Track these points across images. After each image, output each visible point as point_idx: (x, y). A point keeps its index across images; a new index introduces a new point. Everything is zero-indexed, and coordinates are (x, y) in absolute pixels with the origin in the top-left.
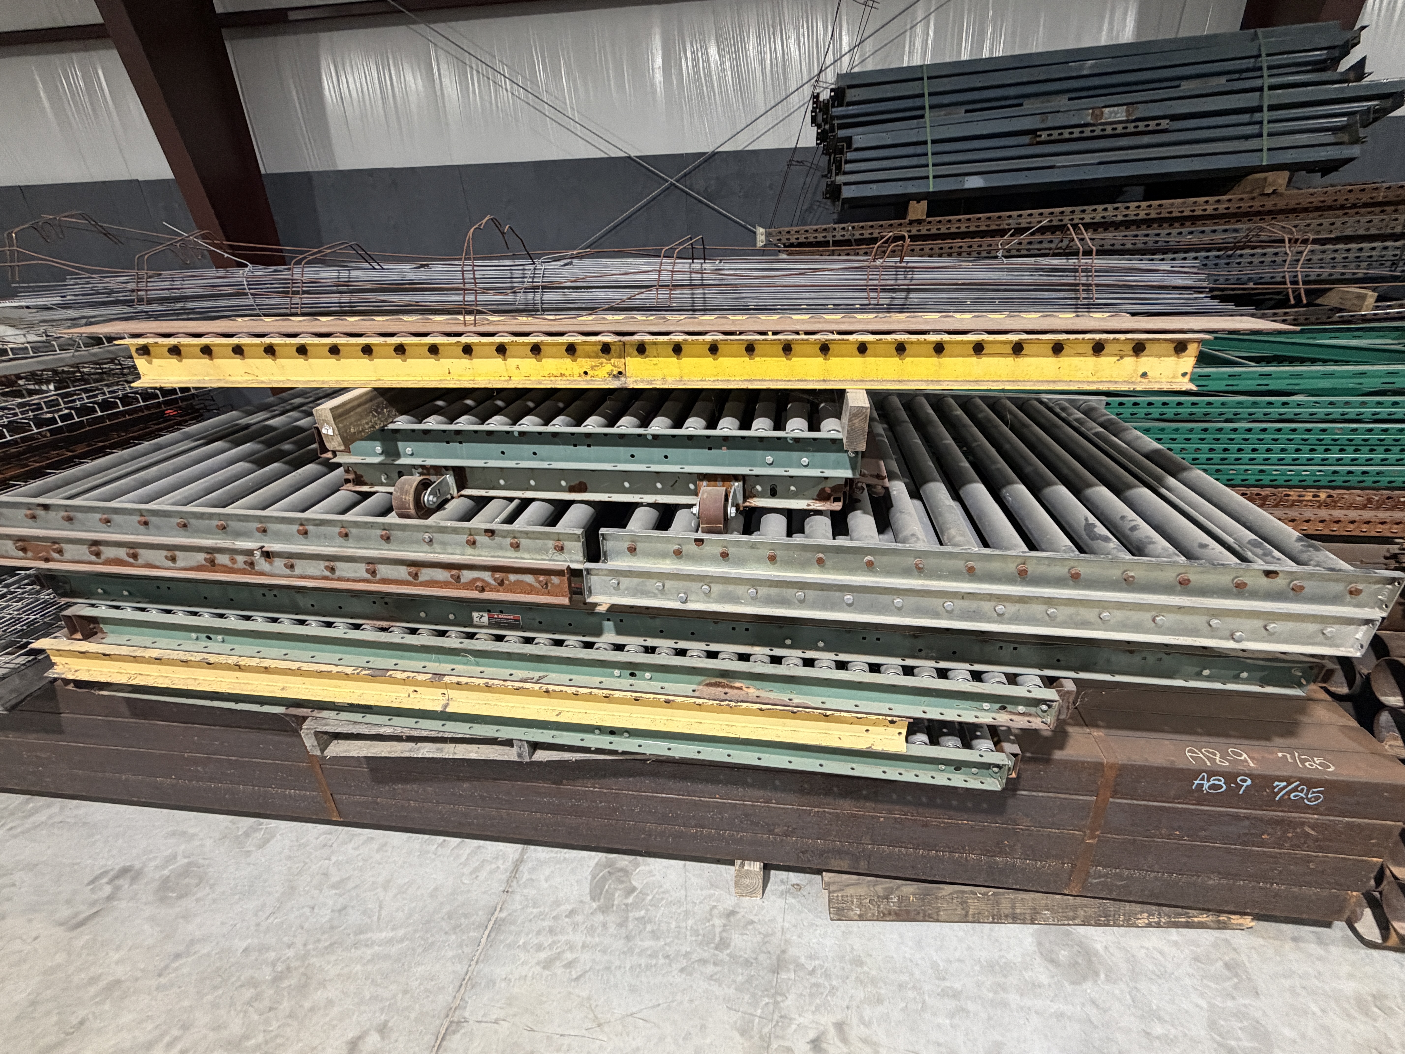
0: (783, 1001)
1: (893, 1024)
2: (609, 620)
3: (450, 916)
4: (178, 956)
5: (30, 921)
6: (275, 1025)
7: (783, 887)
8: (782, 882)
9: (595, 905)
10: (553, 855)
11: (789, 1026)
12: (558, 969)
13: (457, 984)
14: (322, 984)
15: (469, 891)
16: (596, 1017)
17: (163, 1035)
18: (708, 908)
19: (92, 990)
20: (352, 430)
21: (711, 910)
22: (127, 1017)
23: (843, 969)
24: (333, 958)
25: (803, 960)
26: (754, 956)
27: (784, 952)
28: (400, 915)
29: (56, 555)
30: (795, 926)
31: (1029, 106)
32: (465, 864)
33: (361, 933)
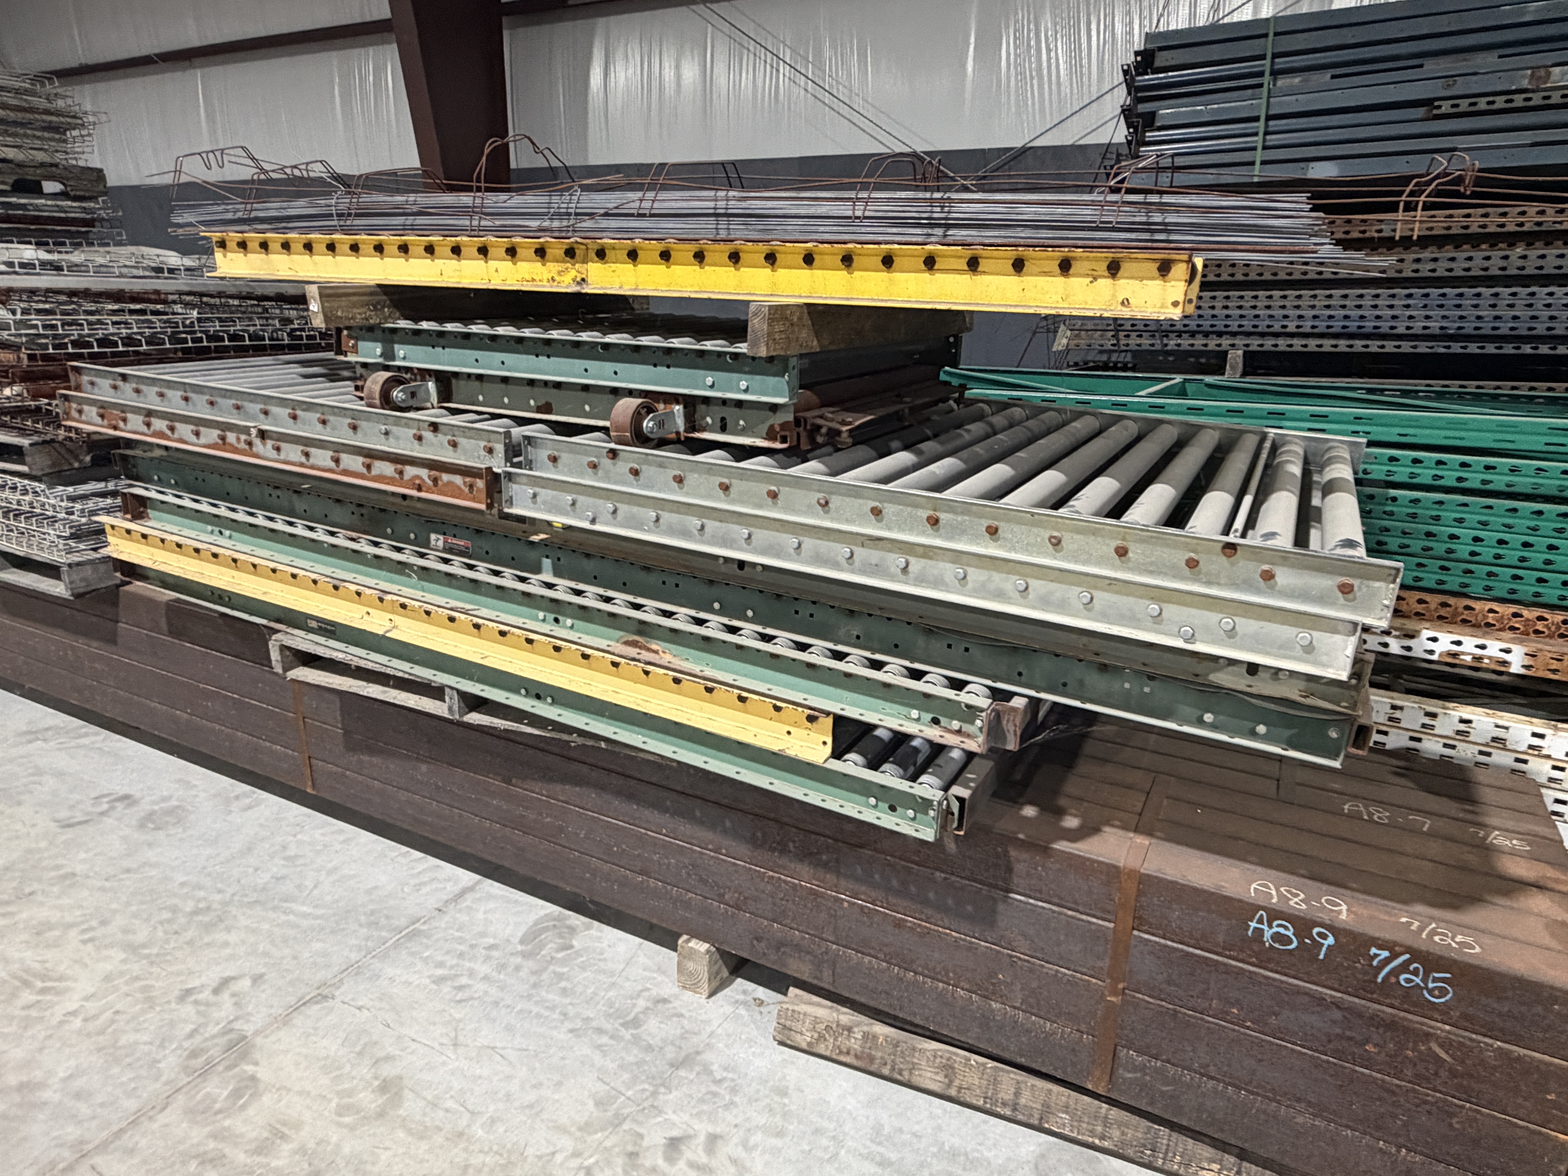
0: (664, 1094)
1: (781, 1160)
2: (547, 557)
3: (372, 913)
4: (128, 871)
5: (37, 812)
6: (172, 945)
7: (741, 997)
8: (745, 992)
9: (520, 948)
10: (507, 894)
11: (654, 1117)
12: (446, 989)
13: (344, 967)
14: (228, 930)
15: (404, 899)
16: (456, 1037)
17: (83, 922)
18: (640, 988)
19: (53, 874)
20: (339, 314)
21: (642, 991)
22: (65, 901)
23: (758, 1091)
24: (249, 912)
25: (715, 1067)
26: (660, 1044)
27: (698, 1053)
28: (328, 898)
29: (121, 424)
30: (729, 1036)
31: (1431, 66)
32: (413, 876)
33: (286, 901)
